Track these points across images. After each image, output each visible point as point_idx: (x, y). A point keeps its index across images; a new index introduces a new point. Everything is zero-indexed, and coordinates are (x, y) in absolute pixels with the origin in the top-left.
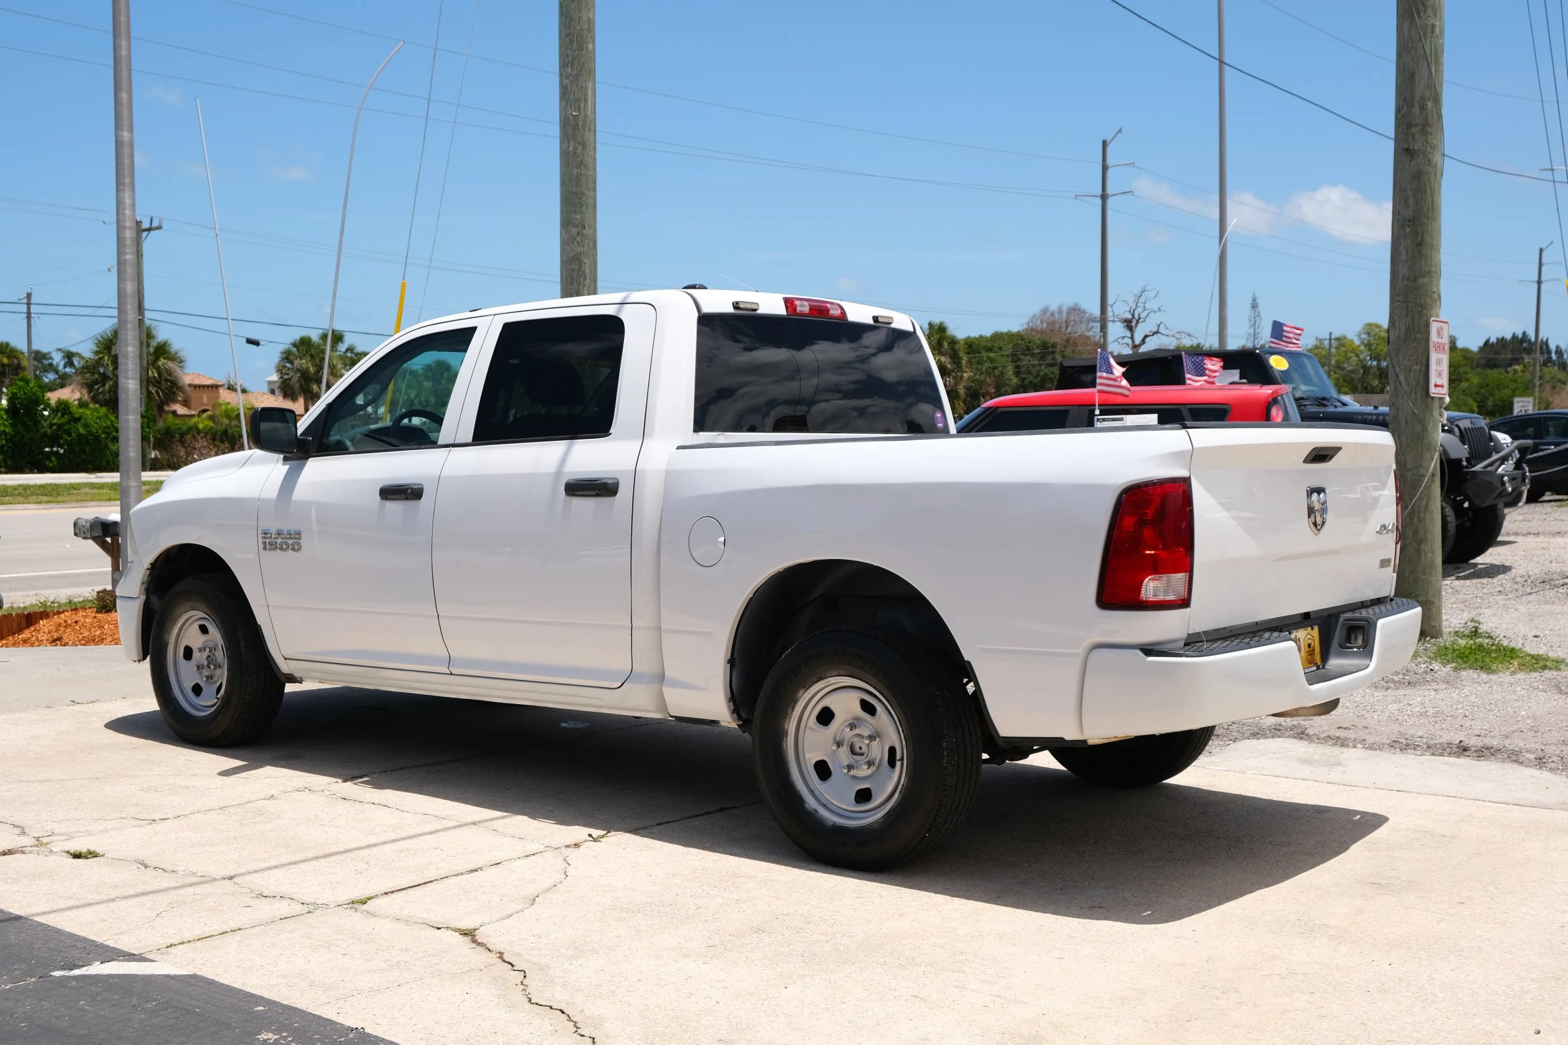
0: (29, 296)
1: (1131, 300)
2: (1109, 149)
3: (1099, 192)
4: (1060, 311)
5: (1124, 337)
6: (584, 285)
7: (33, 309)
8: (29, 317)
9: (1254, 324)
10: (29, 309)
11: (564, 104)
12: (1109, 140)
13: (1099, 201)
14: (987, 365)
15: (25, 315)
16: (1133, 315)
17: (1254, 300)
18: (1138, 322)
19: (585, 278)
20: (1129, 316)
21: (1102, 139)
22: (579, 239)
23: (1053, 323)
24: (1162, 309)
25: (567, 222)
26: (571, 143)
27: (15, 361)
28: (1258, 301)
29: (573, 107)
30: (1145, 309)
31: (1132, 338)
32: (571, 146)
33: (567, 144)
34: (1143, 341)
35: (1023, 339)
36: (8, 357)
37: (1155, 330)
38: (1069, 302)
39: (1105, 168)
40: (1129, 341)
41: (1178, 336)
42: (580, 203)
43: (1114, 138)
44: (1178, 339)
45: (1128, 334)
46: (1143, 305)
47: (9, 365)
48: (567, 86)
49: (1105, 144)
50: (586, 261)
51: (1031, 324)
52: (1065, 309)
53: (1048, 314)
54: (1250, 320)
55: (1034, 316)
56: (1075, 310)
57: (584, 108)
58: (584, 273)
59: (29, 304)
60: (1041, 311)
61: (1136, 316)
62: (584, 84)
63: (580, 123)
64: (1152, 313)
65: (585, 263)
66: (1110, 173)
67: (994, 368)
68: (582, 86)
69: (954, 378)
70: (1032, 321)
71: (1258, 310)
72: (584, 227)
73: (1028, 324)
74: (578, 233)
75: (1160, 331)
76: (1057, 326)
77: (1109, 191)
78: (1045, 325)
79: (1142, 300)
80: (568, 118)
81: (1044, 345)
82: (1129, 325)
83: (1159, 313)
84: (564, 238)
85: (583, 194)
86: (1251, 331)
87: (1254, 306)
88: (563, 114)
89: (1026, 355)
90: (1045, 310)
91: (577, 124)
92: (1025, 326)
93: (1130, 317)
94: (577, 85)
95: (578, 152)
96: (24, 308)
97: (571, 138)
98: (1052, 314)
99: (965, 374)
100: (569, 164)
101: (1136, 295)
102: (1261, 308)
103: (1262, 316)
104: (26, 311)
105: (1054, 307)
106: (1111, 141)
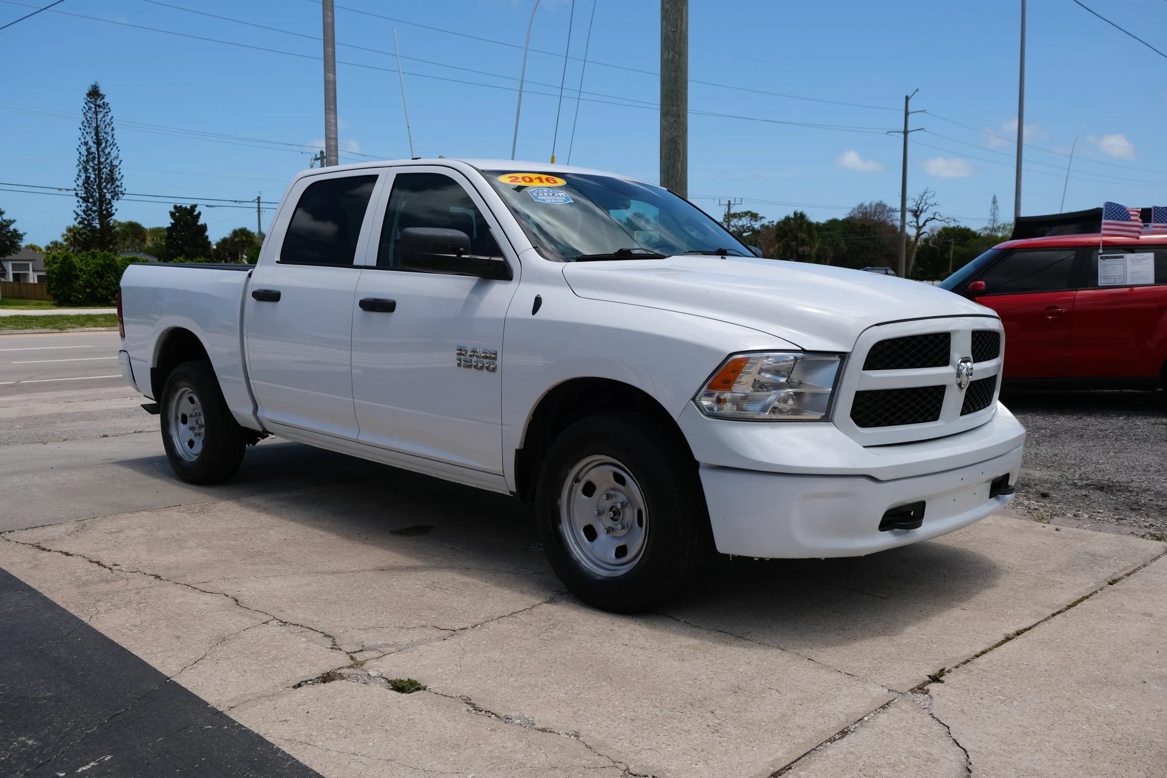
0: (259, 198)
1: (917, 198)
2: (910, 102)
3: (903, 129)
4: (871, 205)
5: (911, 222)
6: (679, 160)
7: (262, 205)
8: (259, 211)
9: (994, 213)
10: (259, 205)
11: (665, 23)
12: (910, 96)
13: (902, 135)
14: (828, 239)
15: (257, 209)
16: (918, 208)
17: (995, 198)
18: (921, 212)
19: (679, 155)
20: (915, 208)
21: (905, 95)
22: (675, 125)
23: (865, 214)
24: (937, 203)
25: (665, 113)
26: (671, 52)
27: (250, 239)
28: (997, 199)
29: (672, 25)
30: (926, 204)
31: (917, 222)
32: (670, 55)
33: (667, 54)
34: (924, 224)
35: (849, 223)
36: (246, 237)
37: (932, 217)
38: (876, 200)
39: (907, 114)
40: (915, 224)
41: (947, 220)
42: (677, 99)
43: (913, 95)
44: (947, 222)
45: (915, 220)
46: (924, 201)
47: (246, 241)
48: (668, 9)
49: (907, 98)
50: (680, 142)
51: (852, 214)
52: (874, 204)
53: (863, 208)
54: (991, 211)
55: (854, 209)
56: (881, 206)
57: (681, 26)
58: (679, 151)
59: (259, 202)
60: (859, 206)
61: (920, 208)
62: (681, 8)
63: (678, 38)
64: (930, 207)
65: (679, 144)
66: (910, 117)
67: (834, 241)
68: (679, 10)
69: (810, 247)
70: (852, 212)
71: (997, 204)
72: (679, 116)
73: (850, 214)
74: (675, 121)
75: (936, 217)
76: (868, 215)
77: (909, 128)
78: (861, 215)
79: (924, 198)
80: (669, 34)
81: (863, 226)
82: (916, 214)
83: (936, 206)
84: (664, 126)
85: (679, 91)
86: (992, 218)
87: (994, 202)
88: (664, 31)
89: (852, 233)
90: (861, 206)
91: (675, 38)
92: (848, 216)
93: (917, 209)
94: (675, 9)
95: (676, 59)
96: (256, 205)
97: (670, 49)
98: (866, 208)
99: (816, 245)
100: (668, 69)
101: (920, 195)
102: (999, 203)
103: (999, 208)
104: (257, 206)
105: (867, 204)
106: (911, 97)
